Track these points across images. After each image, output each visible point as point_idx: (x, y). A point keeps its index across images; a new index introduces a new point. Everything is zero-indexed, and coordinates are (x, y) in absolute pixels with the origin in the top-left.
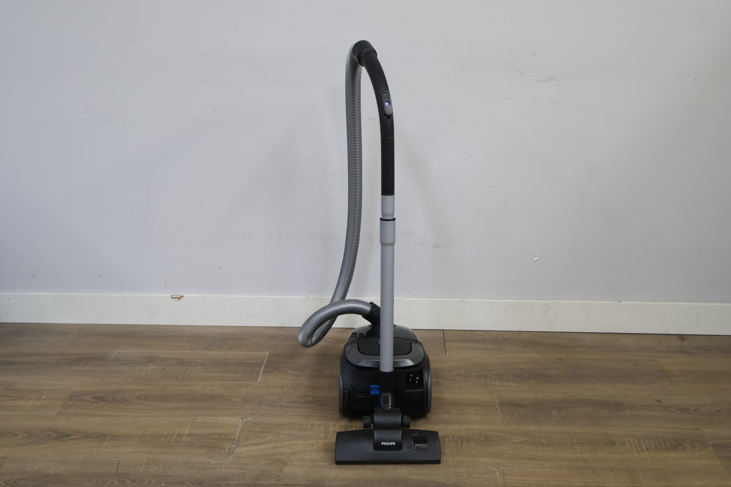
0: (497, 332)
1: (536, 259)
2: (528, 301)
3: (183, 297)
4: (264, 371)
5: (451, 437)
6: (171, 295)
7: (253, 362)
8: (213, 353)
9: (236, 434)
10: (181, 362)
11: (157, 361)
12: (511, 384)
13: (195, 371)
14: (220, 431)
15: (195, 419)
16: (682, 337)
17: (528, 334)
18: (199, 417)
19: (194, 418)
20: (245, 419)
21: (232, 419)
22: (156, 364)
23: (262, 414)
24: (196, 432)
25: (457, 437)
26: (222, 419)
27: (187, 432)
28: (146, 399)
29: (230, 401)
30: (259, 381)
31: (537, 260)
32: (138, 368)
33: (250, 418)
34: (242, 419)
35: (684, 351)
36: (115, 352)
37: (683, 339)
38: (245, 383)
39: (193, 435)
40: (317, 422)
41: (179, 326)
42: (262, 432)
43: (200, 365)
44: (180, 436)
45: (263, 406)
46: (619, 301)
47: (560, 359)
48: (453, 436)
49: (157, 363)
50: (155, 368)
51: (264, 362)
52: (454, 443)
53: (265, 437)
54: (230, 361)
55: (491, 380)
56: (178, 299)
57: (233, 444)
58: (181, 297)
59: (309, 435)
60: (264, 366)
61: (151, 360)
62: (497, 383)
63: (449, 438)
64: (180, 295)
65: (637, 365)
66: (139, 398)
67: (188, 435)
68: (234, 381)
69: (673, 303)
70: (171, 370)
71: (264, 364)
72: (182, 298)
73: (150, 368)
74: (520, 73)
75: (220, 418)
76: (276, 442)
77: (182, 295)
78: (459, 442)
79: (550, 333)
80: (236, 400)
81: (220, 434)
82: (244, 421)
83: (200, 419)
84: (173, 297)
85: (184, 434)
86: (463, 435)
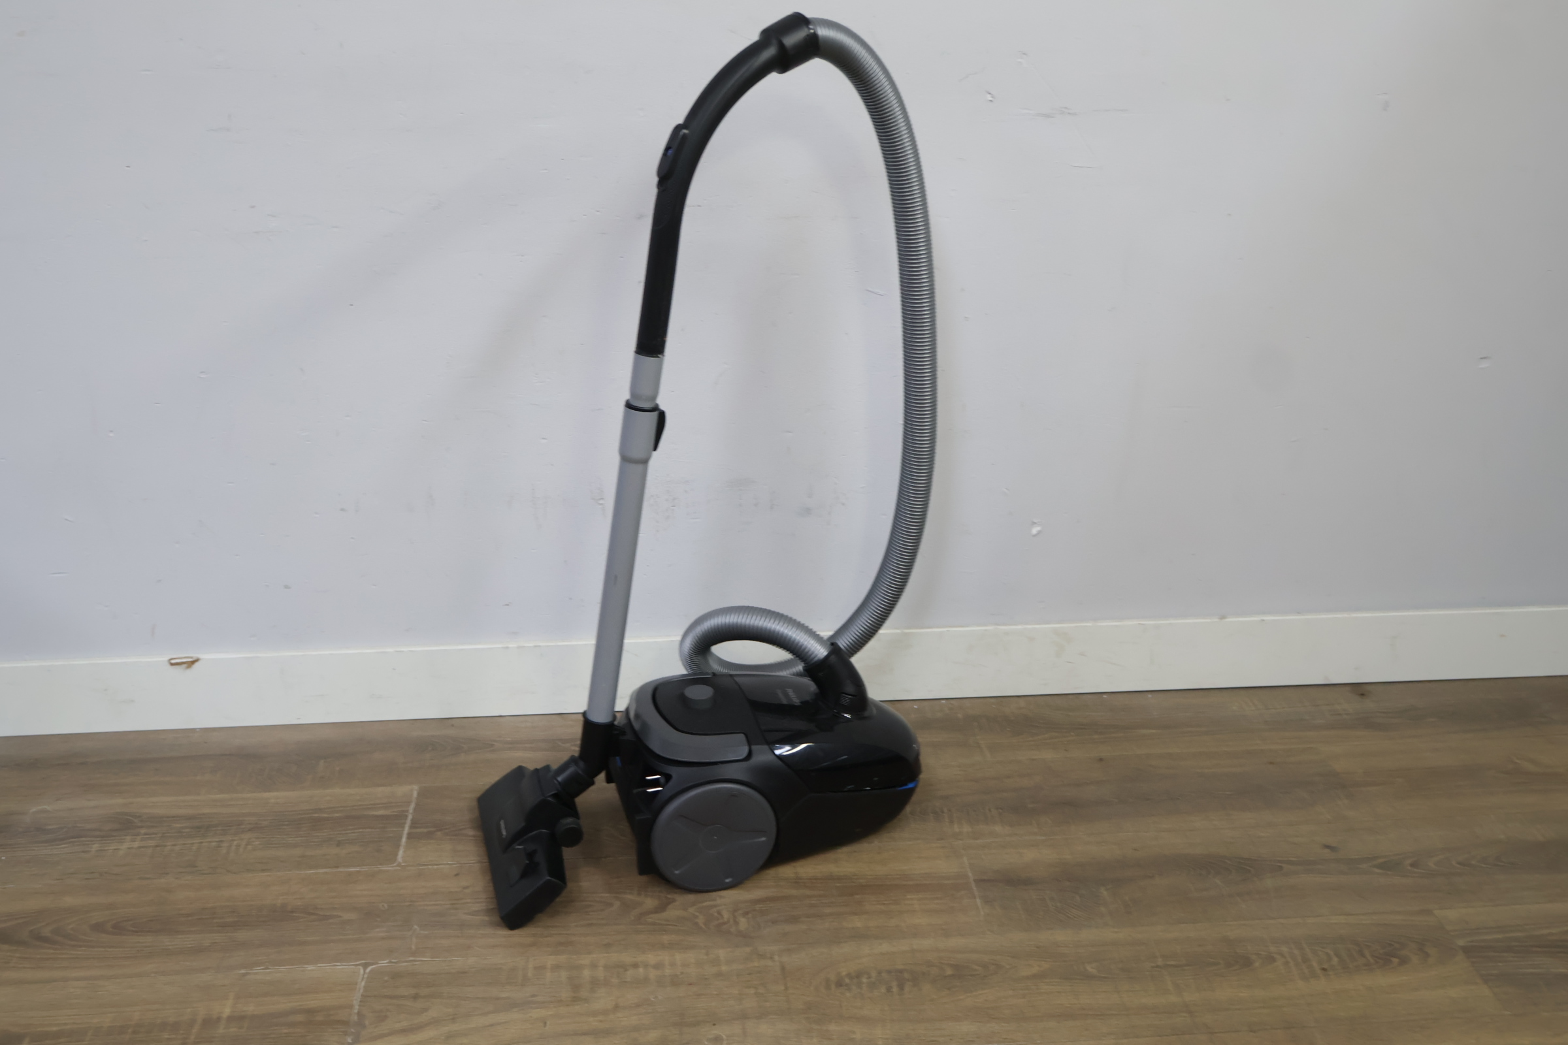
0: (952, 702)
1: (1035, 530)
2: (1019, 627)
3: (197, 660)
4: (410, 836)
5: (874, 974)
6: (166, 658)
7: (381, 812)
8: (279, 797)
9: (351, 1007)
10: (202, 826)
11: (141, 827)
12: (998, 828)
13: (238, 846)
14: (312, 1002)
15: (247, 974)
16: (1359, 689)
17: (1022, 703)
18: (257, 969)
19: (243, 971)
20: (372, 964)
21: (340, 967)
22: (138, 835)
23: (413, 947)
24: (250, 1008)
25: (889, 972)
26: (314, 970)
27: (227, 1012)
28: (118, 928)
29: (331, 921)
30: (399, 865)
31: (1039, 532)
32: (96, 847)
33: (384, 963)
34: (365, 966)
35: (1367, 723)
36: (34, 810)
37: (1362, 695)
38: (365, 869)
39: (242, 1018)
40: (551, 960)
41: (193, 730)
42: (415, 997)
43: (250, 830)
44: (210, 1022)
45: (416, 927)
46: (1223, 617)
47: (1101, 760)
48: (880, 973)
49: (143, 831)
50: (136, 844)
51: (407, 811)
52: (883, 990)
53: (426, 1010)
54: (326, 815)
55: (952, 822)
56: (185, 666)
57: (346, 1034)
58: (193, 662)
59: (533, 996)
60: (408, 822)
61: (125, 824)
62: (966, 829)
63: (869, 978)
64: (191, 658)
65: (1271, 763)
66: (98, 927)
67: (231, 1019)
68: (337, 867)
69: (1339, 616)
70: (177, 848)
71: (410, 817)
72: (196, 664)
73: (125, 846)
74: (991, 99)
75: (310, 967)
76: (453, 1020)
77: (195, 655)
78: (894, 984)
79: (1071, 697)
80: (347, 916)
81: (310, 1011)
82: (371, 971)
83: (259, 974)
84: (173, 661)
85: (219, 1019)
86: (901, 967)
